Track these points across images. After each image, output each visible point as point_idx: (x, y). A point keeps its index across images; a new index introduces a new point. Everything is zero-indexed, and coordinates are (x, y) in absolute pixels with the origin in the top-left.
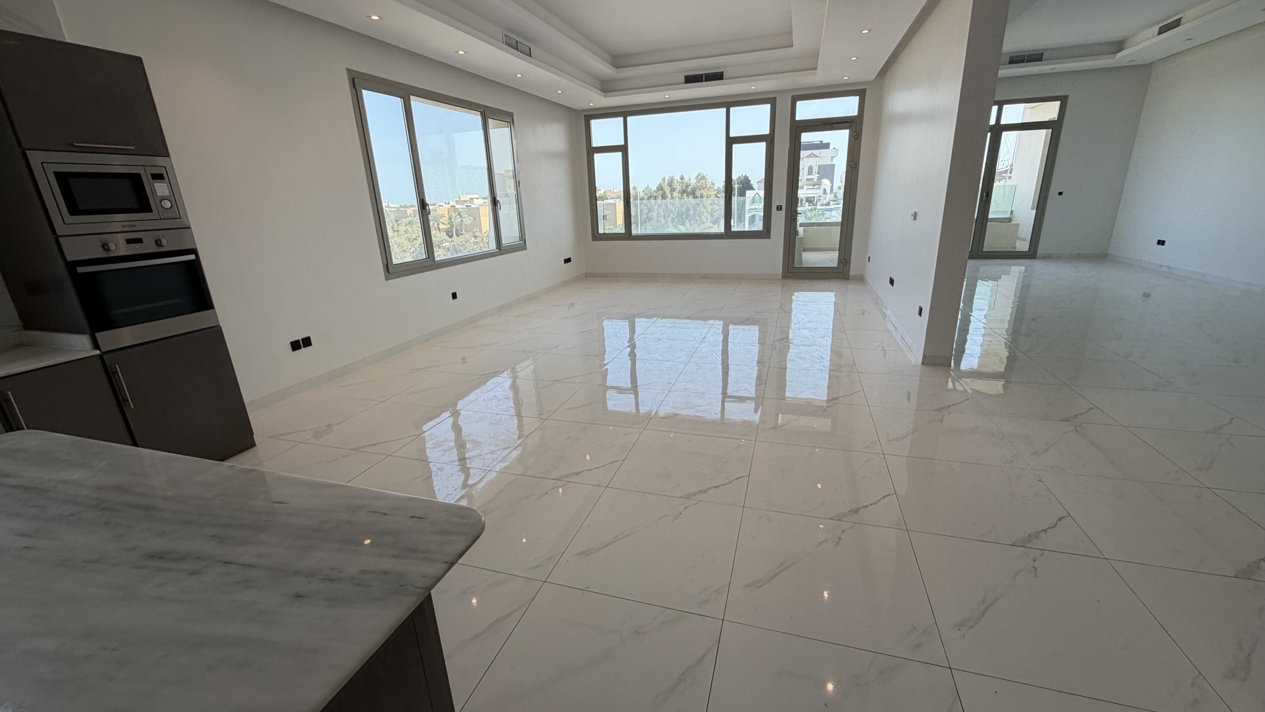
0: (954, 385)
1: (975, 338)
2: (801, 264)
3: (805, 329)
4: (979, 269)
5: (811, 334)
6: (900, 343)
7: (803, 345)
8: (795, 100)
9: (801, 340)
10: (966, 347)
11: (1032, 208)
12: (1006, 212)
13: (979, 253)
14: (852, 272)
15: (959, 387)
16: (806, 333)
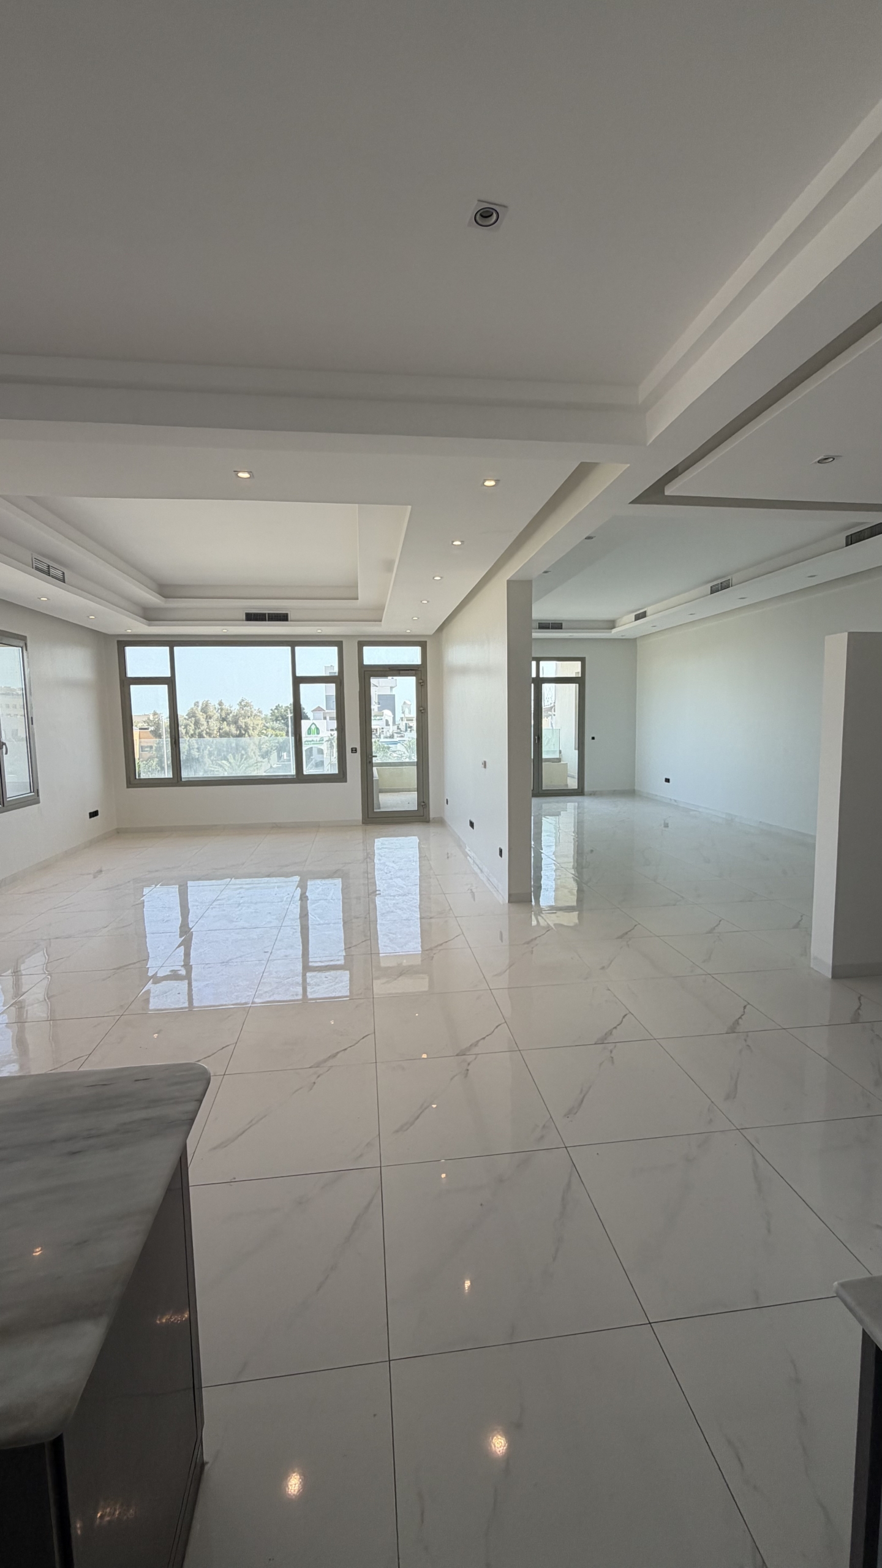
0: (538, 921)
1: (547, 874)
2: (379, 808)
3: (399, 877)
4: (541, 806)
5: (404, 883)
6: (488, 885)
7: (399, 895)
8: (361, 645)
9: (396, 890)
10: (542, 882)
11: (575, 749)
12: (554, 752)
13: (539, 792)
14: (432, 815)
15: (542, 923)
16: (399, 881)
